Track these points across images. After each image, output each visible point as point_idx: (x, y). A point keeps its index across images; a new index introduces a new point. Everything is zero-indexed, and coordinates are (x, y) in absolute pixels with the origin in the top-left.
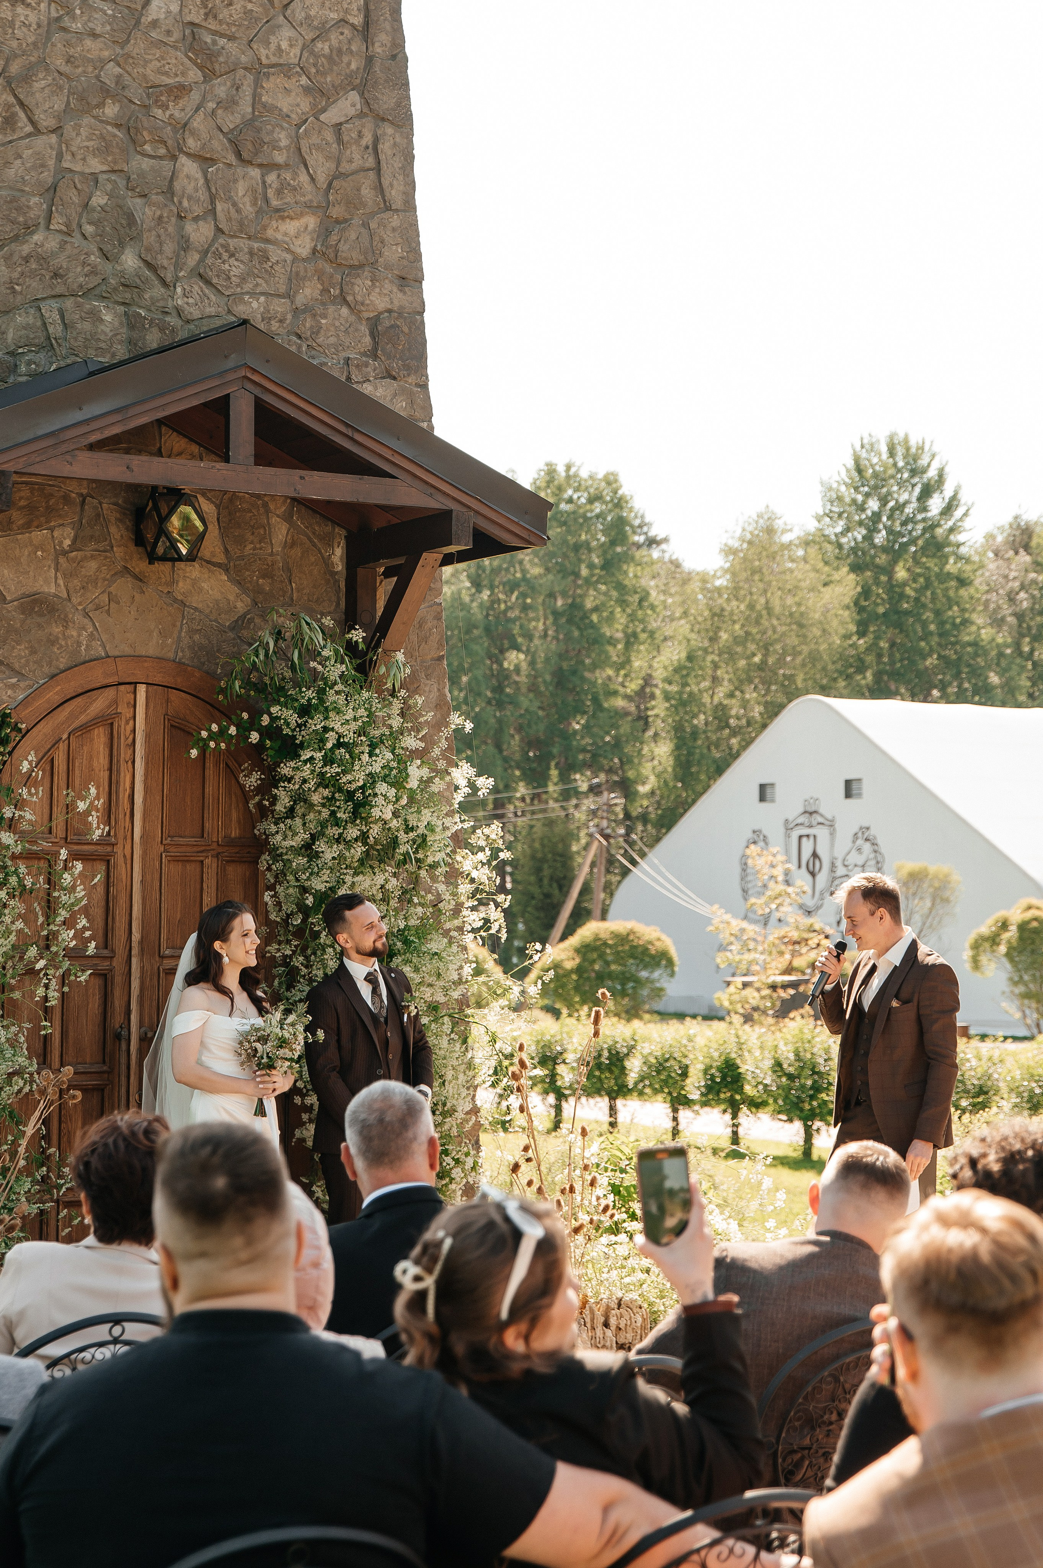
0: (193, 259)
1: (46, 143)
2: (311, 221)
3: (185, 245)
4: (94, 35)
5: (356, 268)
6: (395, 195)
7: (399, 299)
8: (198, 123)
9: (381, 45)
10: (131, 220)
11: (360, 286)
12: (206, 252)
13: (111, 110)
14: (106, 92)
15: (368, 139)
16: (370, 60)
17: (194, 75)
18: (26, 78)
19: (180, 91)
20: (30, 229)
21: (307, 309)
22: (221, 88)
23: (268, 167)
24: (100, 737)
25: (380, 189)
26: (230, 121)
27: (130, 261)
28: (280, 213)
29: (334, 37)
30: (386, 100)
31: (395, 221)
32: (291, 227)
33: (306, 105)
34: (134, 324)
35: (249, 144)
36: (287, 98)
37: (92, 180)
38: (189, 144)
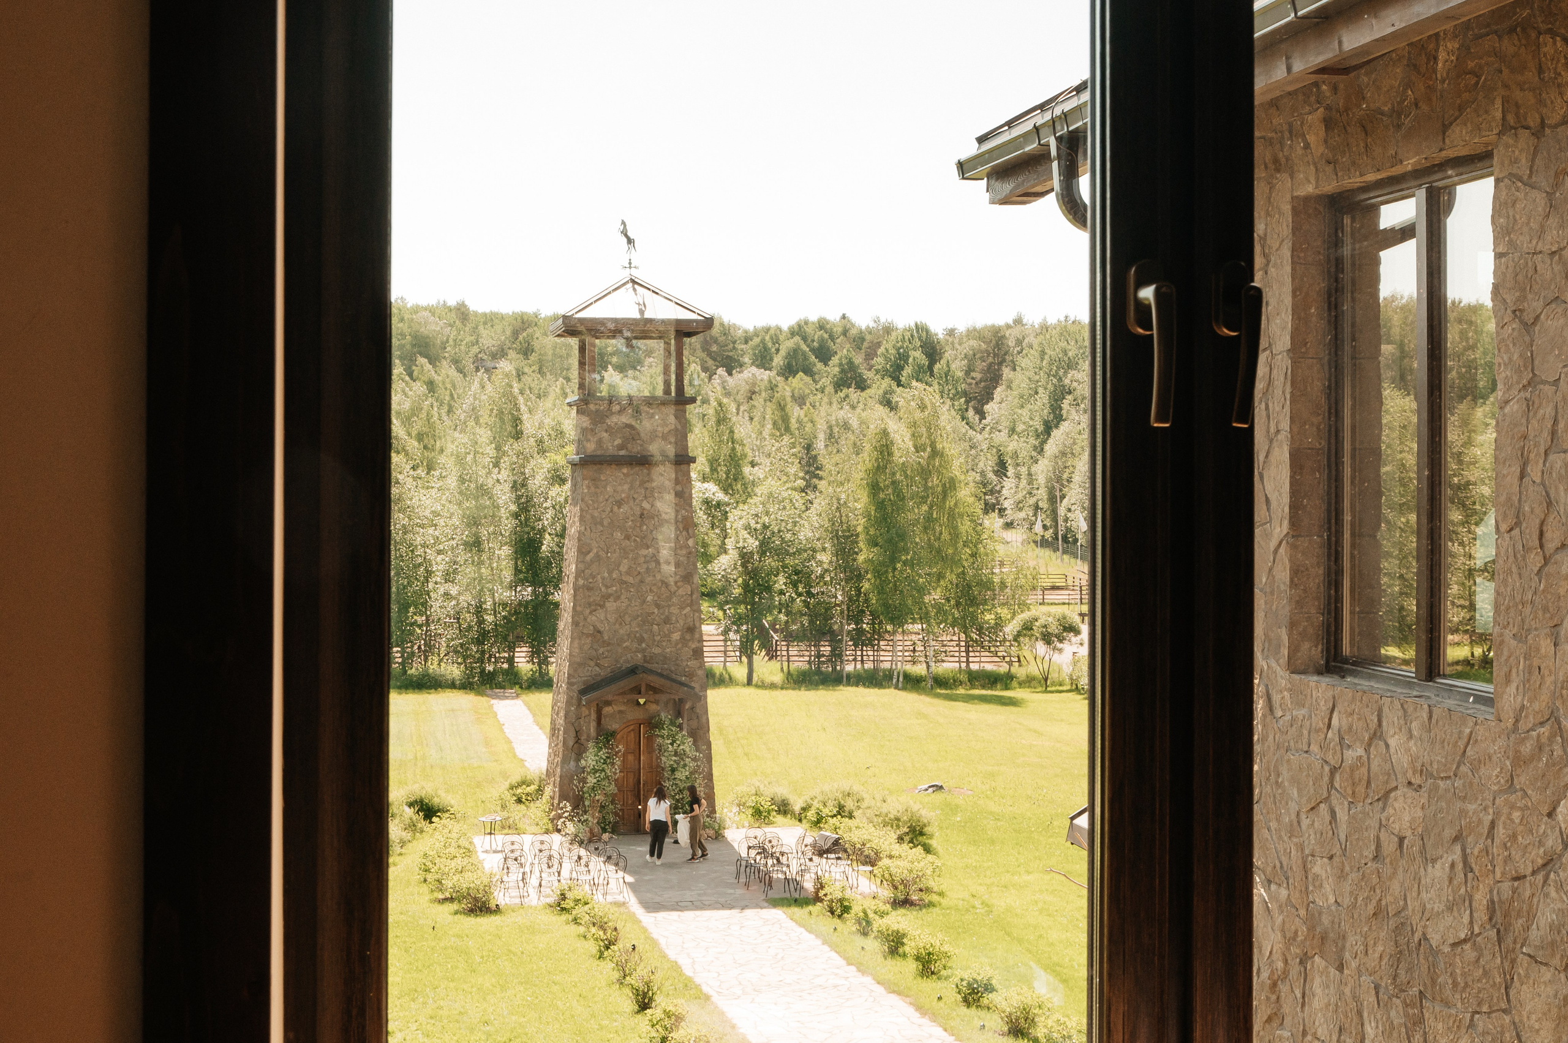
0: (656, 643)
1: (627, 627)
2: (680, 633)
3: (654, 641)
4: (636, 606)
5: (690, 641)
7: (698, 645)
8: (657, 618)
10: (643, 638)
11: (690, 643)
12: (658, 642)
13: (640, 619)
14: (638, 616)
17: (656, 609)
18: (624, 615)
19: (653, 613)
20: (625, 642)
21: (679, 649)
22: (661, 611)
26: (663, 617)
27: (644, 645)
28: (673, 633)
32: (675, 634)
34: (645, 656)
35: (667, 621)
36: (675, 610)
37: (636, 632)
38: (655, 622)
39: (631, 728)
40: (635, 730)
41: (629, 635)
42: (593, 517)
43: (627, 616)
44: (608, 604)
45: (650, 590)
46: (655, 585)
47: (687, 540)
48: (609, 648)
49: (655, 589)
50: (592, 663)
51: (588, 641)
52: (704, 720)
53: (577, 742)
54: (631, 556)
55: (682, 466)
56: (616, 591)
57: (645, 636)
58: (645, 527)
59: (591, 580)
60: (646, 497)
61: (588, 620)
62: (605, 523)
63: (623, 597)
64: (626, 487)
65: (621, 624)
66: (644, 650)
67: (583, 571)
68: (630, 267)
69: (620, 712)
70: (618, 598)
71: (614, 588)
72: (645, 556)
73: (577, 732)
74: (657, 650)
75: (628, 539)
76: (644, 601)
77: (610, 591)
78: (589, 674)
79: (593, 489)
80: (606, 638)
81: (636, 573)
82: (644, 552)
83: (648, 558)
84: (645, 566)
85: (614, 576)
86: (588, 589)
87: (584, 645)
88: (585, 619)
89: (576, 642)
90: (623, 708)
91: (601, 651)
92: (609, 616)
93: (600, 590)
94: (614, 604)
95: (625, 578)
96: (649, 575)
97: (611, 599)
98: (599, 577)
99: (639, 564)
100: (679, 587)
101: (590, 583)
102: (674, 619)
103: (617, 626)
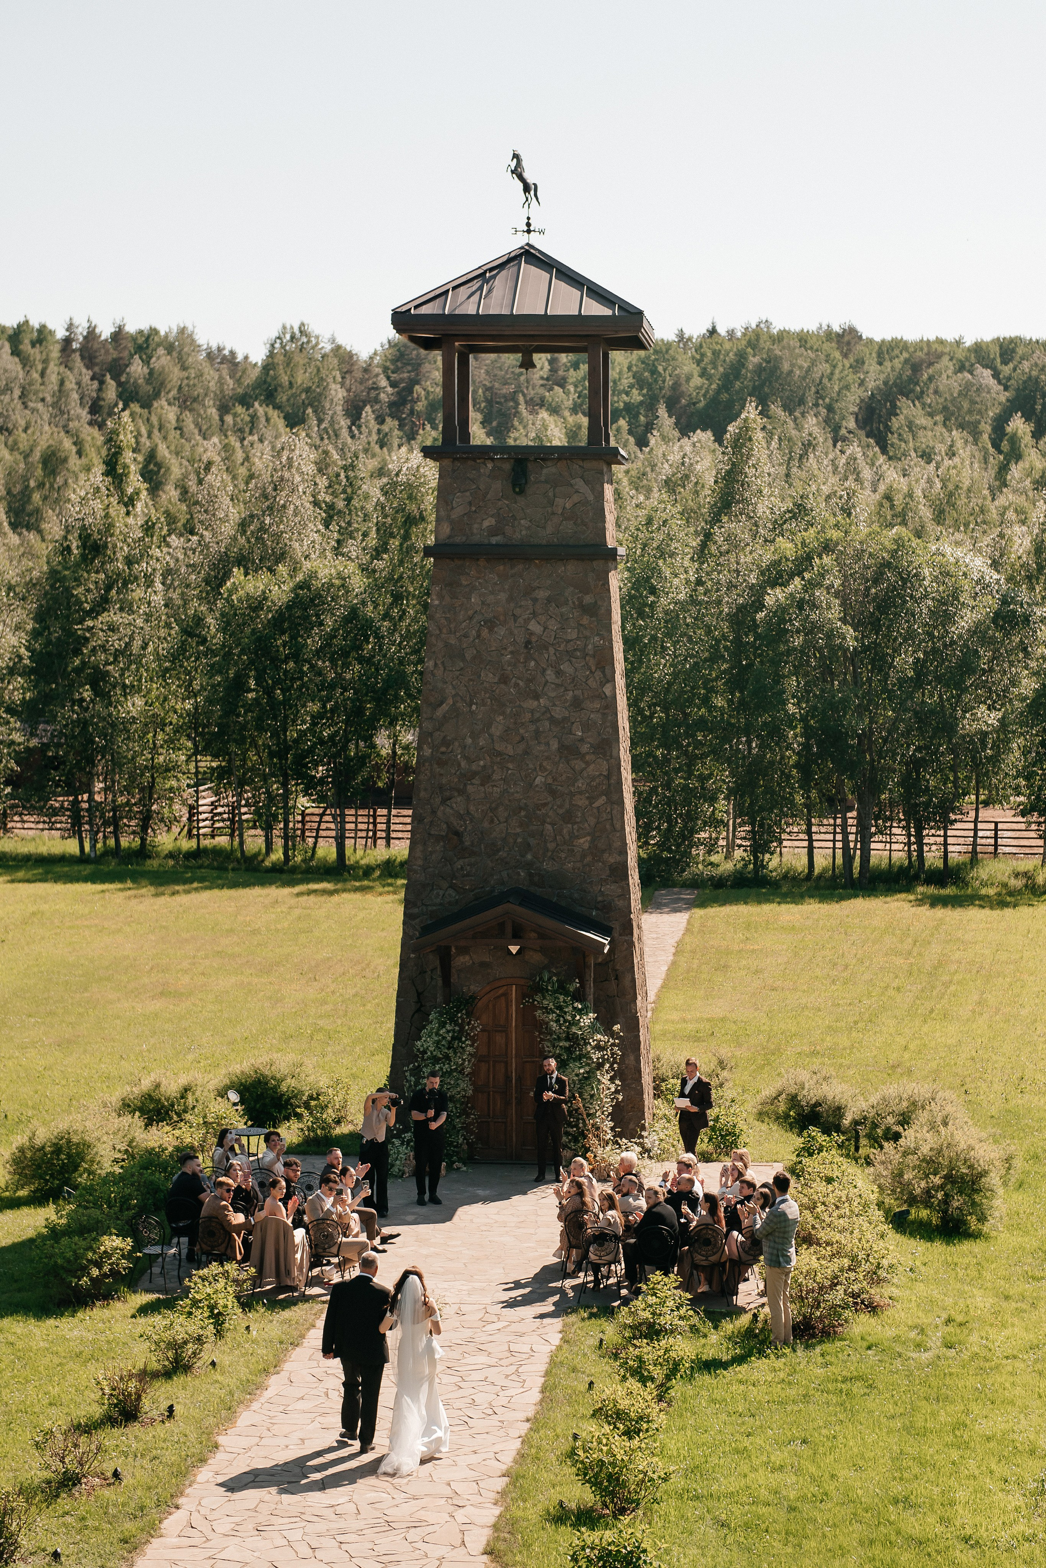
0: (549, 854)
1: (503, 827)
2: (589, 838)
3: (546, 850)
4: (517, 792)
5: (604, 851)
6: (618, 826)
7: (619, 858)
8: (552, 813)
9: (613, 780)
10: (529, 845)
11: (606, 855)
12: (553, 851)
13: (523, 813)
14: (521, 809)
15: (609, 810)
16: (609, 785)
17: (550, 799)
18: (498, 808)
19: (545, 805)
20: (498, 851)
21: (588, 865)
22: (559, 802)
23: (574, 823)
24: (503, 999)
25: (612, 825)
26: (561, 811)
27: (529, 857)
28: (578, 837)
29: (597, 781)
30: (615, 797)
31: (618, 834)
32: (582, 841)
33: (586, 802)
34: (531, 875)
35: (568, 817)
36: (581, 801)
37: (517, 835)
38: (548, 820)
39: (501, 991)
40: (506, 995)
41: (504, 840)
42: (447, 645)
43: (501, 809)
44: (470, 789)
45: (541, 766)
46: (548, 758)
47: (602, 685)
48: (473, 860)
49: (548, 765)
50: (445, 885)
51: (439, 847)
52: (627, 982)
53: (418, 1011)
54: (508, 710)
55: (595, 563)
56: (484, 766)
57: (532, 842)
58: (533, 663)
59: (443, 749)
60: (534, 614)
61: (439, 814)
62: (468, 656)
63: (495, 777)
64: (503, 596)
65: (492, 821)
66: (530, 864)
67: (431, 734)
68: (529, 231)
69: (483, 965)
70: (486, 779)
71: (482, 763)
72: (532, 712)
73: (419, 994)
74: (547, 866)
75: (505, 683)
76: (530, 786)
77: (474, 767)
78: (438, 901)
79: (447, 599)
80: (467, 843)
81: (518, 738)
82: (532, 704)
83: (537, 715)
84: (532, 728)
85: (482, 743)
86: (438, 764)
87: (431, 853)
88: (434, 812)
89: (419, 848)
90: (487, 959)
91: (459, 864)
92: (472, 808)
93: (459, 765)
94: (482, 788)
95: (499, 747)
96: (539, 743)
97: (477, 781)
98: (456, 744)
99: (523, 724)
100: (588, 764)
101: (443, 753)
102: (580, 815)
103: (486, 824)
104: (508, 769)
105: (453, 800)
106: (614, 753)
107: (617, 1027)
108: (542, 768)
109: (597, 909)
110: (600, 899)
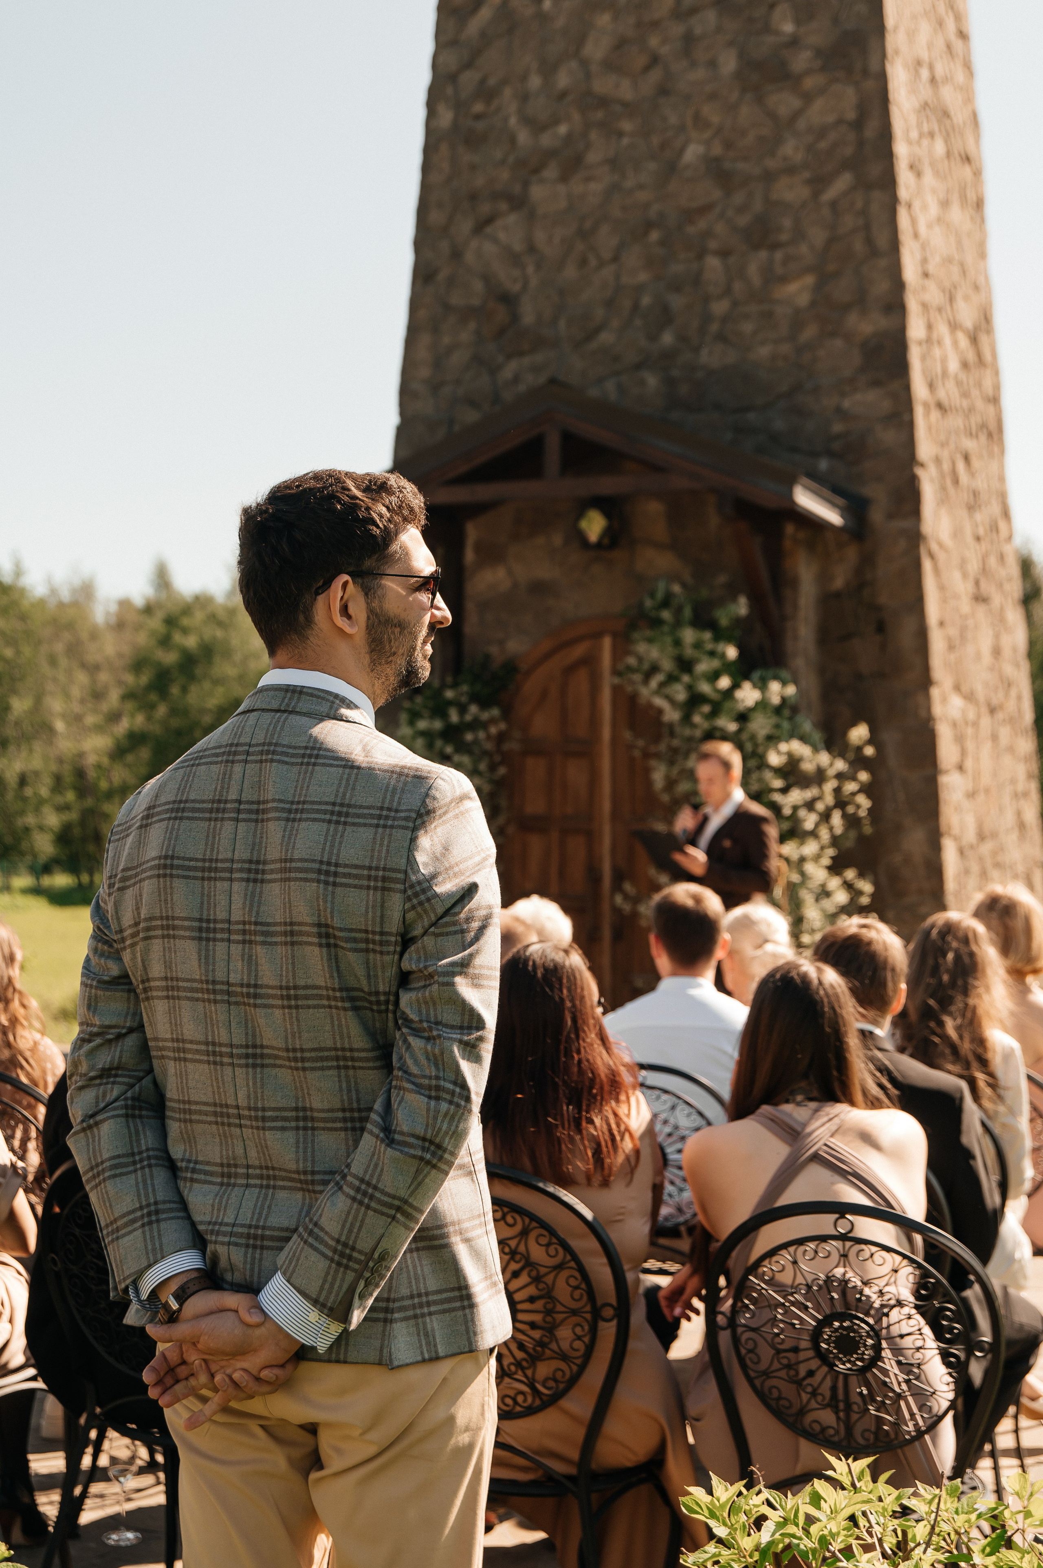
0: (714, 327)
1: (608, 272)
2: (809, 280)
3: (707, 319)
4: (641, 187)
5: (846, 308)
6: (882, 241)
7: (884, 324)
8: (720, 228)
9: (871, 130)
10: (667, 310)
11: (851, 318)
12: (723, 321)
13: (655, 236)
15: (859, 204)
16: (861, 144)
17: (717, 194)
18: (597, 229)
19: (705, 209)
20: (596, 331)
21: (809, 347)
22: (739, 198)
23: (775, 246)
25: (869, 241)
26: (743, 221)
27: (668, 338)
28: (784, 280)
29: (831, 136)
30: (875, 170)
31: (883, 263)
32: (792, 288)
33: (805, 192)
34: (670, 382)
35: (760, 233)
36: (791, 191)
37: (640, 289)
38: (713, 245)
39: (579, 651)
40: (590, 661)
41: (610, 303)
43: (604, 230)
44: (537, 192)
45: (696, 117)
46: (713, 97)
48: (539, 358)
49: (713, 114)
51: (466, 336)
52: (906, 638)
56: (569, 139)
57: (677, 302)
61: (469, 257)
63: (593, 157)
65: (583, 262)
66: (668, 355)
69: (539, 588)
70: (572, 166)
71: (563, 129)
76: (671, 168)
77: (546, 140)
80: (528, 320)
81: (644, 60)
84: (677, 30)
85: (563, 80)
87: (450, 350)
88: (456, 255)
90: (545, 571)
92: (540, 236)
93: (513, 141)
94: (562, 189)
95: (603, 85)
96: (693, 64)
97: (551, 172)
98: (508, 92)
99: (655, 24)
100: (808, 98)
101: (478, 117)
102: (787, 223)
103: (570, 272)
104: (620, 134)
105: (500, 223)
106: (874, 66)
107: (859, 733)
108: (699, 122)
109: (831, 454)
110: (837, 428)
